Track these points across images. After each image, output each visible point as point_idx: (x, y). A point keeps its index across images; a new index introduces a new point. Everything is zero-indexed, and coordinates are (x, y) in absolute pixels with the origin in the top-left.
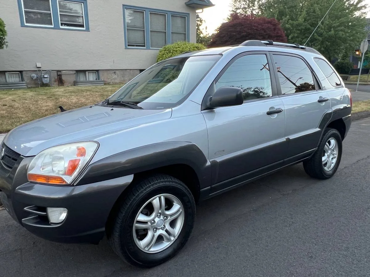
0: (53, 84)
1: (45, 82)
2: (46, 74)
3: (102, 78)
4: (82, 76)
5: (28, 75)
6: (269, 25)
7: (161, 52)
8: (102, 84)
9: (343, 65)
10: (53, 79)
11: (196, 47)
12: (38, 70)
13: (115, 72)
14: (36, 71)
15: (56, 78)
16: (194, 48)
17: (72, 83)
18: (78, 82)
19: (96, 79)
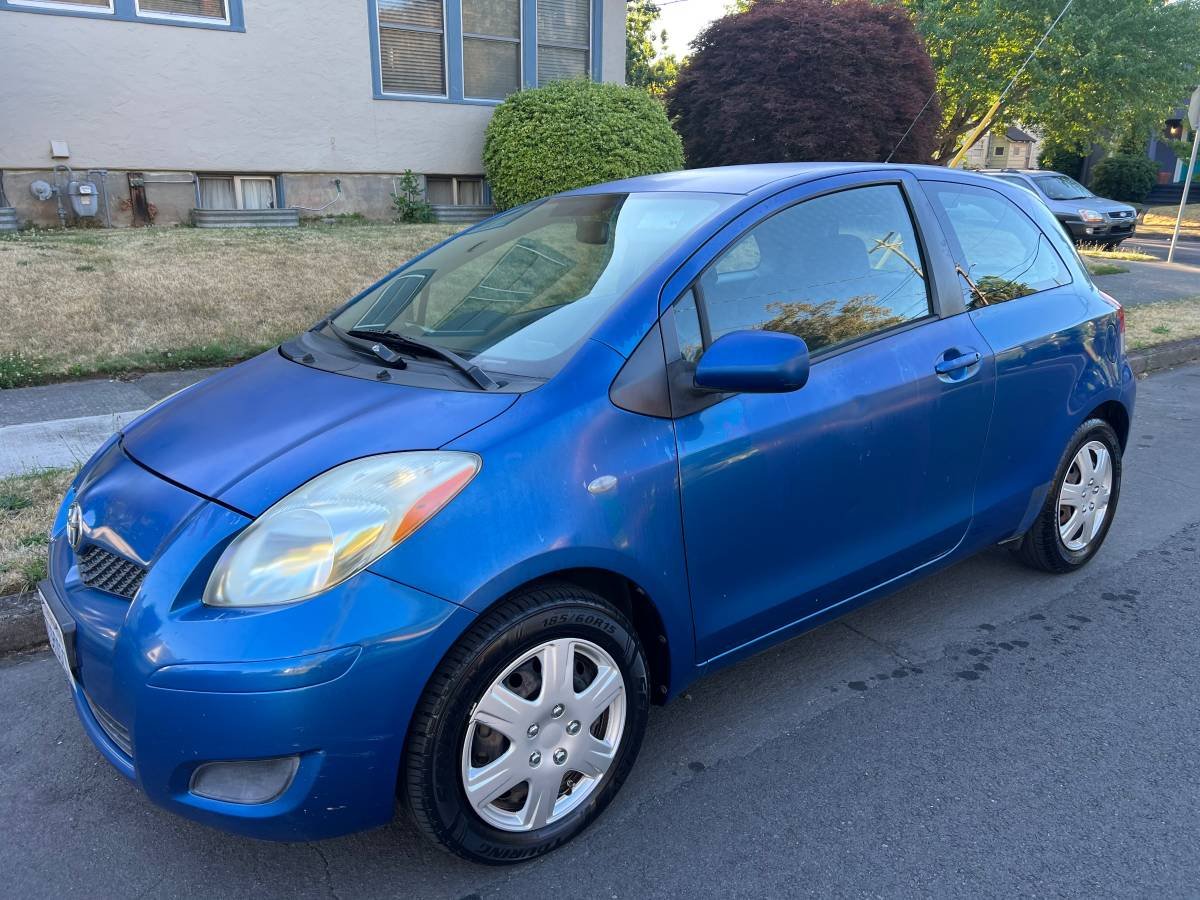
0: (115, 219)
1: (82, 212)
2: (85, 181)
3: (292, 202)
4: (220, 191)
5: (19, 186)
6: (879, 27)
7: (498, 113)
8: (292, 224)
9: (1124, 169)
10: (113, 202)
11: (624, 101)
12: (60, 167)
13: (337, 183)
14: (51, 170)
15: (126, 196)
16: (615, 101)
17: (185, 217)
18: (205, 215)
19: (272, 205)
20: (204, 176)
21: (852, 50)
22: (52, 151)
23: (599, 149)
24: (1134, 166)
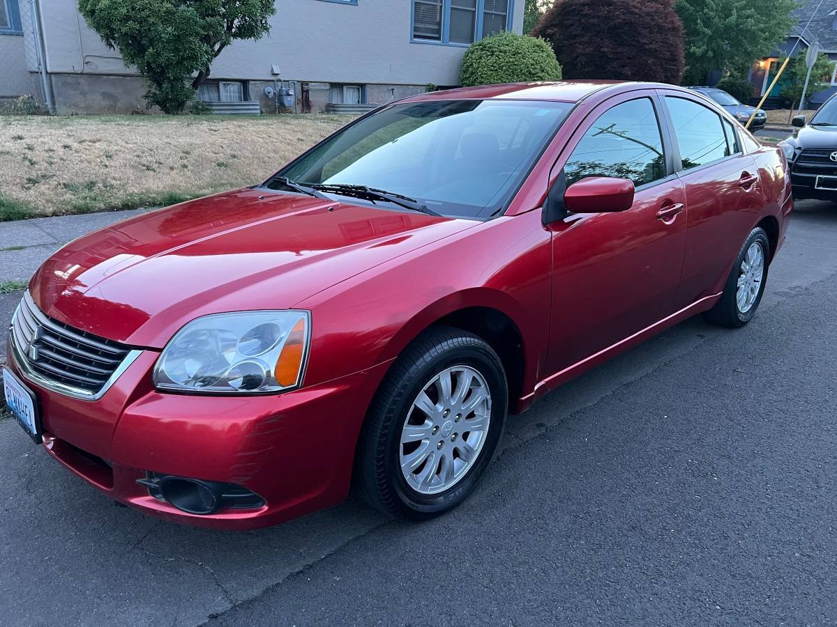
1: (287, 104)
2: (289, 87)
3: (369, 100)
4: (336, 94)
5: (256, 89)
13: (392, 90)
14: (273, 81)
15: (300, 96)
17: (324, 109)
18: (337, 107)
19: (358, 101)
20: (334, 85)
21: (648, 19)
22: (272, 70)
23: (530, 73)
24: (740, 86)
